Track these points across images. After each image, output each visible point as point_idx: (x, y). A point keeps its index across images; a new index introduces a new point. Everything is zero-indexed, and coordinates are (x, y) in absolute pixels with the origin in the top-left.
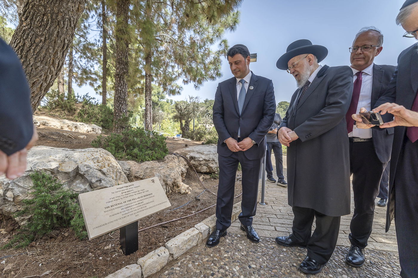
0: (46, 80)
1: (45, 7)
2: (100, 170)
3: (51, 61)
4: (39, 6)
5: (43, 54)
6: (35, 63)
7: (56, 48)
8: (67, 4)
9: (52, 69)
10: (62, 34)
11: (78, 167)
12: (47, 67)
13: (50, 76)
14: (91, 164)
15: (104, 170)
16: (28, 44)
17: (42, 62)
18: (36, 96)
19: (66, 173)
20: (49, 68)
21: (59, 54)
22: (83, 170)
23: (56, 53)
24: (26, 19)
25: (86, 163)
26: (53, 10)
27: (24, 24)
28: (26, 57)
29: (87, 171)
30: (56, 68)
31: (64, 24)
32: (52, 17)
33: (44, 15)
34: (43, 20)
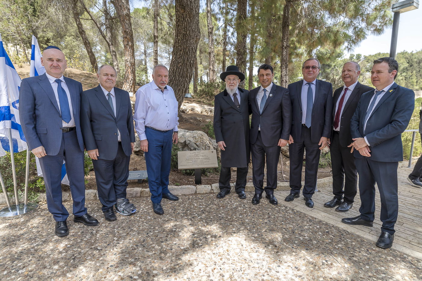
0: (184, 87)
1: (181, 46)
2: (195, 144)
3: (186, 75)
4: (178, 46)
5: (181, 73)
6: (179, 78)
7: (187, 67)
8: (190, 41)
9: (187, 79)
10: (189, 58)
11: (185, 141)
12: (184, 79)
13: (186, 84)
14: (191, 139)
15: (198, 143)
16: (175, 69)
17: (181, 77)
18: (181, 96)
19: (181, 143)
20: (185, 79)
21: (189, 70)
22: (188, 142)
23: (188, 70)
24: (174, 55)
25: (189, 139)
26: (184, 47)
27: (173, 58)
28: (175, 76)
29: (189, 143)
30: (189, 79)
31: (189, 53)
32: (184, 51)
33: (181, 51)
34: (180, 54)
